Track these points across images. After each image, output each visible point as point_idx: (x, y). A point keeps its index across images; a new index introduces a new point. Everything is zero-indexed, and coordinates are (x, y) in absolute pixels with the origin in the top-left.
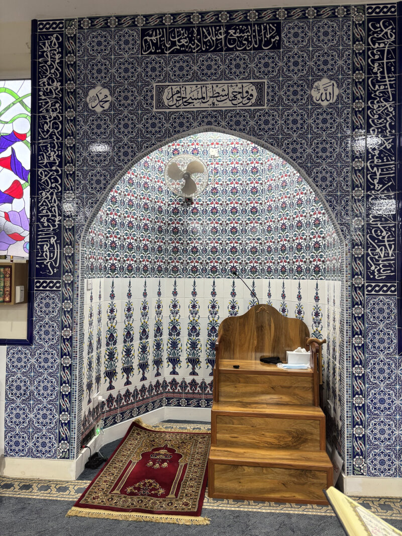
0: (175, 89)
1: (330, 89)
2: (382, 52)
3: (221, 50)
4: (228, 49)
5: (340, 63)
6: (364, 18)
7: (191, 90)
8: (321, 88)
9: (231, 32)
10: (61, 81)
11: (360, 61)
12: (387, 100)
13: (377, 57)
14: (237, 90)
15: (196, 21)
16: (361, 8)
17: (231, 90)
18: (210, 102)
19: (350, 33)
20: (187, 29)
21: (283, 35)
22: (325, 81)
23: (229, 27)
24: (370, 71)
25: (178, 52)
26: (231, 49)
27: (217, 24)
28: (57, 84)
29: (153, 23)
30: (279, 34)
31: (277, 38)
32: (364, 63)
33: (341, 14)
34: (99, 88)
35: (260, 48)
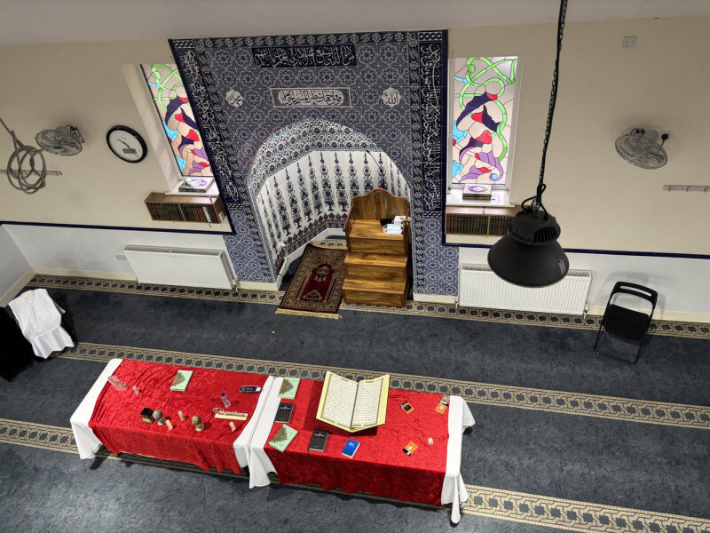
0: (286, 93)
1: (395, 95)
2: (431, 69)
3: (313, 65)
4: (318, 65)
5: (401, 77)
6: (416, 42)
7: (297, 93)
8: (389, 94)
9: (318, 51)
10: (204, 85)
11: (415, 76)
12: (434, 104)
13: (427, 73)
14: (329, 94)
15: (291, 43)
16: (414, 34)
17: (325, 94)
18: (312, 102)
19: (407, 54)
20: (286, 49)
21: (357, 55)
22: (391, 89)
23: (316, 48)
24: (422, 83)
25: (282, 66)
26: (321, 65)
27: (306, 45)
28: (202, 88)
29: (259, 44)
30: (354, 54)
31: (353, 57)
32: (418, 78)
33: (399, 38)
34: (232, 91)
35: (341, 64)
